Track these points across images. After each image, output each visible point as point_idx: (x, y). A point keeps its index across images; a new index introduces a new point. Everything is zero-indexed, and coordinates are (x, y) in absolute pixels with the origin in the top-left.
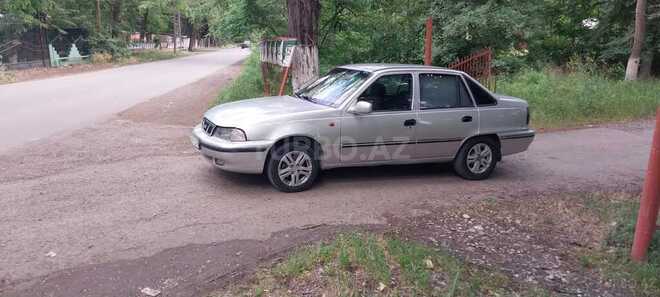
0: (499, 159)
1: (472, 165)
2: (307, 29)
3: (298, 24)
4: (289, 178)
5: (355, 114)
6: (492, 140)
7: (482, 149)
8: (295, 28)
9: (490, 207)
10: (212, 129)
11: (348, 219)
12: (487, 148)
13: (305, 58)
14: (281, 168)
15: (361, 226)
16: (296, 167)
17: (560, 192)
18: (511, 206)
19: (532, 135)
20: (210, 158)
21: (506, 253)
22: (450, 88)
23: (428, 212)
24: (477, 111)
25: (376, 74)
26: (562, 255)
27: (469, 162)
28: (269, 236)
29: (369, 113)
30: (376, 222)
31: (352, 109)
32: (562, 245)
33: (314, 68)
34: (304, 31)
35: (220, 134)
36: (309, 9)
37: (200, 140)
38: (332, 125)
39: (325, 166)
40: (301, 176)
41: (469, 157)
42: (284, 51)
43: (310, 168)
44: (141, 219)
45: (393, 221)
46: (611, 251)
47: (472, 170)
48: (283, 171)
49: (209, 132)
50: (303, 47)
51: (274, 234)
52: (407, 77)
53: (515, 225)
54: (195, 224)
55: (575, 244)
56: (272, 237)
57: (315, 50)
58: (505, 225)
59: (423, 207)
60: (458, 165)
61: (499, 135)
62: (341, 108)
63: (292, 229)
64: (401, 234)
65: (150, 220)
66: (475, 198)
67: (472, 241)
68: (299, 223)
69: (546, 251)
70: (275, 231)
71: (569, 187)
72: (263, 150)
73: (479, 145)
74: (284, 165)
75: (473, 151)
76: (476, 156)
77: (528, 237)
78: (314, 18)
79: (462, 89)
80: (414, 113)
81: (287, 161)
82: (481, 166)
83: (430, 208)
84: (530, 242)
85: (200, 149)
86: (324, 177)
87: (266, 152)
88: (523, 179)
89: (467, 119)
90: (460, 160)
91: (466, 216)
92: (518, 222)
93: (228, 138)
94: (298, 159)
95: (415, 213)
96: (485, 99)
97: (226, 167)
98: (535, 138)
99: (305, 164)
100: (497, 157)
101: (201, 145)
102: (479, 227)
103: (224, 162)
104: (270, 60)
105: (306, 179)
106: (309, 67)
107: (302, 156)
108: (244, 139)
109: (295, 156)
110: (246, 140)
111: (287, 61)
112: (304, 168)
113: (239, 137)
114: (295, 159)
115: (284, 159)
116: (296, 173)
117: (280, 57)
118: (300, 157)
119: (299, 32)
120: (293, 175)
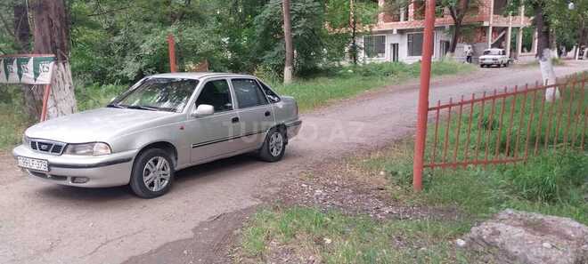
0: (287, 143)
1: (272, 150)
2: (58, 45)
3: (49, 40)
4: (152, 185)
5: (197, 116)
6: (281, 129)
7: (277, 136)
10: (61, 147)
12: (280, 135)
13: (60, 73)
14: (146, 175)
16: (158, 172)
18: (320, 173)
19: (300, 122)
20: (65, 177)
23: (278, 189)
24: (271, 107)
25: (201, 81)
26: (378, 197)
27: (270, 148)
29: (212, 114)
31: (194, 112)
32: (372, 191)
33: (70, 84)
34: (56, 48)
35: (75, 151)
36: (59, 25)
37: (48, 161)
38: (182, 128)
40: (162, 180)
41: (270, 144)
42: (36, 68)
43: (168, 171)
45: (264, 199)
47: (272, 154)
48: (147, 178)
49: (55, 151)
50: (57, 63)
52: (224, 83)
55: (378, 189)
56: (195, 232)
57: (68, 66)
58: (331, 186)
59: (271, 186)
60: (264, 151)
61: (286, 124)
62: (184, 112)
63: (202, 222)
66: (294, 172)
67: (324, 201)
69: (368, 198)
70: (193, 227)
72: (129, 160)
73: (275, 134)
74: (148, 172)
75: (272, 139)
76: (274, 143)
78: (64, 34)
79: (259, 90)
80: (237, 112)
81: (150, 168)
82: (278, 150)
85: (49, 169)
86: (184, 176)
87: (133, 161)
89: (268, 114)
90: (265, 146)
91: (304, 185)
93: (91, 153)
94: (159, 164)
95: (271, 191)
98: (303, 124)
99: (164, 169)
100: (285, 142)
101: (51, 166)
102: (319, 191)
103: (88, 179)
105: (167, 182)
106: (65, 83)
107: (162, 161)
108: (109, 152)
109: (156, 162)
110: (112, 152)
111: (45, 78)
112: (164, 172)
113: (103, 151)
114: (156, 164)
115: (147, 166)
116: (158, 178)
117: (31, 75)
118: (160, 161)
119: (50, 48)
120: (156, 181)
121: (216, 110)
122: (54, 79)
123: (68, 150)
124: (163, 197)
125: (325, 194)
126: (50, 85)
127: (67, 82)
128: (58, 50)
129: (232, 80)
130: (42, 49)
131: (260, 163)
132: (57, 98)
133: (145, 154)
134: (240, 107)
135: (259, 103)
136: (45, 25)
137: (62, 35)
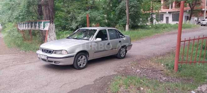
1: (121, 55)
2: (51, 17)
4: (80, 65)
10: (52, 51)
13: (51, 27)
16: (82, 61)
19: (132, 45)
20: (52, 61)
24: (121, 39)
25: (98, 30)
29: (101, 41)
31: (95, 41)
38: (91, 46)
42: (39, 25)
43: (86, 61)
48: (79, 63)
49: (49, 53)
50: (50, 23)
52: (105, 31)
55: (161, 70)
56: (94, 82)
57: (54, 24)
58: (143, 69)
59: (121, 67)
60: (118, 56)
61: (126, 45)
62: (92, 40)
63: (97, 79)
67: (140, 74)
69: (157, 73)
73: (123, 49)
75: (121, 50)
76: (122, 52)
79: (117, 33)
81: (80, 59)
82: (123, 55)
84: (152, 72)
85: (47, 59)
87: (74, 57)
89: (120, 42)
90: (119, 53)
92: (145, 67)
93: (61, 54)
94: (83, 58)
97: (61, 64)
100: (126, 51)
101: (48, 57)
102: (138, 70)
103: (60, 62)
105: (85, 64)
106: (53, 30)
107: (84, 57)
108: (67, 53)
109: (82, 57)
110: (68, 54)
111: (47, 28)
112: (84, 61)
113: (65, 53)
114: (82, 58)
115: (79, 59)
116: (82, 63)
117: (42, 27)
118: (83, 57)
119: (49, 18)
120: (82, 64)
121: (103, 40)
122: (49, 29)
123: (53, 53)
124: (84, 69)
125: (141, 71)
126: (48, 31)
127: (53, 29)
128: (51, 19)
129: (108, 30)
130: (46, 19)
131: (117, 59)
132: (50, 35)
133: (79, 54)
134: (111, 39)
135: (117, 38)
136: (48, 11)
137: (52, 14)
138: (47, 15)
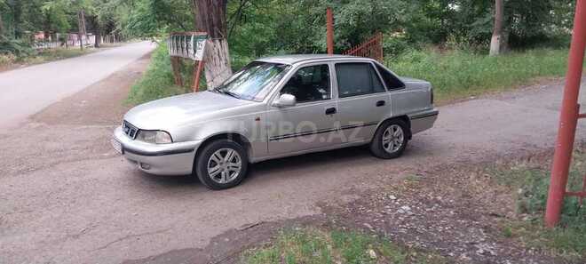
0: (410, 138)
1: (386, 146)
2: (215, 23)
3: (207, 18)
4: (219, 176)
5: (279, 107)
6: (403, 121)
7: (395, 130)
8: (204, 21)
9: (411, 186)
10: (134, 132)
11: (284, 213)
12: (399, 129)
13: (216, 50)
14: (210, 167)
15: (298, 219)
16: (225, 164)
17: (466, 164)
18: (430, 183)
19: (436, 113)
20: (135, 162)
21: (436, 231)
22: (362, 75)
23: (357, 197)
24: (388, 95)
25: (295, 66)
26: (486, 227)
27: (384, 143)
28: (208, 242)
29: (294, 105)
30: (312, 213)
31: (276, 102)
32: (483, 217)
33: (226, 60)
34: (213, 26)
35: (143, 137)
36: (216, 4)
37: (122, 145)
38: (258, 119)
39: (253, 159)
40: (231, 172)
41: (384, 138)
42: (195, 45)
43: (239, 163)
44: (68, 236)
45: (327, 210)
46: (525, 219)
47: (387, 150)
48: (213, 169)
49: (131, 135)
50: (213, 40)
51: (213, 239)
52: (324, 68)
53: (438, 202)
54: (128, 237)
55: (493, 215)
56: (211, 242)
57: (225, 43)
58: (428, 203)
59: (352, 192)
60: (375, 146)
61: (409, 116)
62: (265, 102)
63: (231, 231)
64: (338, 223)
65: (78, 236)
66: (396, 177)
67: (403, 223)
68: (236, 223)
69: (470, 226)
70: (214, 235)
71: (473, 158)
72: (190, 150)
73: (392, 126)
74: (214, 164)
75: (387, 132)
76: (389, 137)
77: (452, 212)
78: (222, 12)
79: (374, 75)
80: (334, 100)
81: (216, 160)
82: (395, 146)
83: (358, 192)
84: (454, 217)
85: (123, 153)
86: (253, 170)
87: (195, 152)
88: (431, 154)
89: (381, 103)
90: (376, 141)
91: (392, 197)
92: (440, 198)
93: (153, 141)
94: (227, 156)
95: (346, 199)
96: (394, 84)
97: (153, 171)
98: (439, 116)
99: (234, 161)
100: (408, 136)
101: (125, 149)
102: (406, 208)
103: (150, 166)
104: (180, 54)
105: (237, 175)
106: (220, 60)
107: (231, 153)
108: (170, 141)
109: (224, 154)
110: (173, 142)
111: (199, 56)
112: (233, 164)
113: (166, 140)
114: (224, 157)
115: (213, 157)
116: (226, 170)
117: (192, 51)
118: (229, 153)
119: (208, 26)
120: (223, 173)
123: (138, 136)
127: (223, 58)
128: (216, 28)
129: (337, 65)
131: (373, 158)
132: (214, 73)
133: (215, 143)
134: (341, 96)
136: (204, 4)
137: (219, 13)
138: (203, 17)
